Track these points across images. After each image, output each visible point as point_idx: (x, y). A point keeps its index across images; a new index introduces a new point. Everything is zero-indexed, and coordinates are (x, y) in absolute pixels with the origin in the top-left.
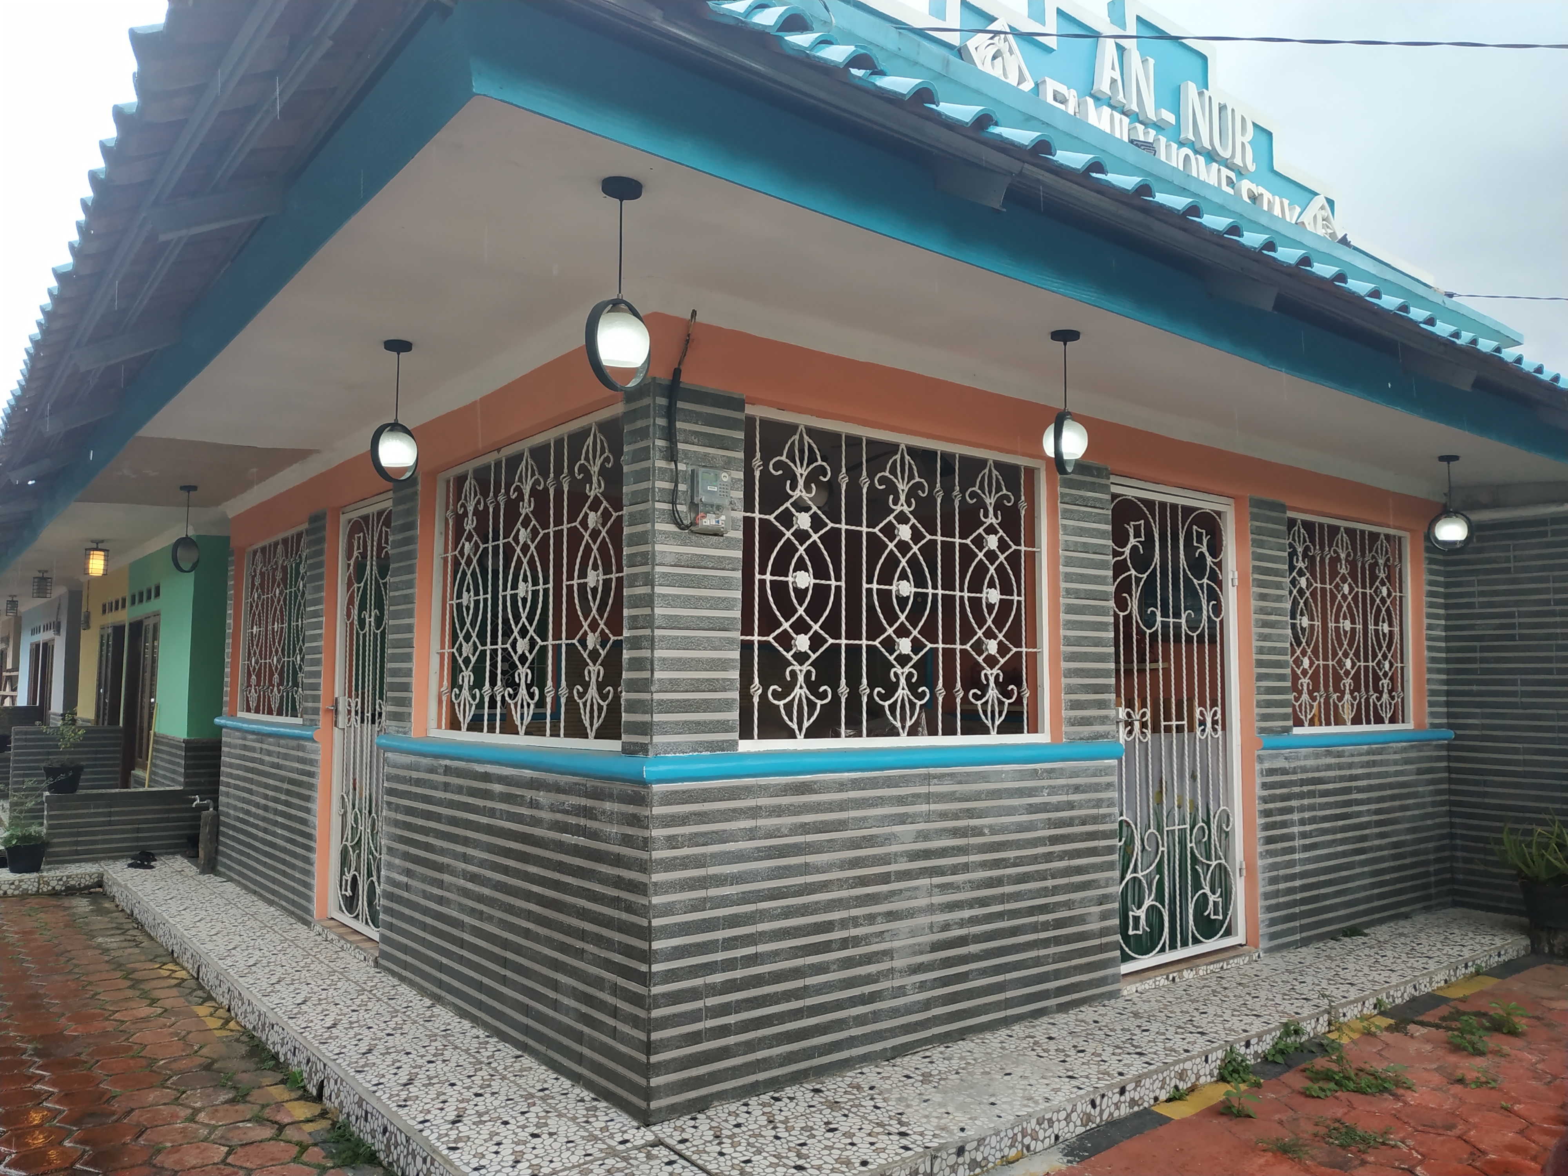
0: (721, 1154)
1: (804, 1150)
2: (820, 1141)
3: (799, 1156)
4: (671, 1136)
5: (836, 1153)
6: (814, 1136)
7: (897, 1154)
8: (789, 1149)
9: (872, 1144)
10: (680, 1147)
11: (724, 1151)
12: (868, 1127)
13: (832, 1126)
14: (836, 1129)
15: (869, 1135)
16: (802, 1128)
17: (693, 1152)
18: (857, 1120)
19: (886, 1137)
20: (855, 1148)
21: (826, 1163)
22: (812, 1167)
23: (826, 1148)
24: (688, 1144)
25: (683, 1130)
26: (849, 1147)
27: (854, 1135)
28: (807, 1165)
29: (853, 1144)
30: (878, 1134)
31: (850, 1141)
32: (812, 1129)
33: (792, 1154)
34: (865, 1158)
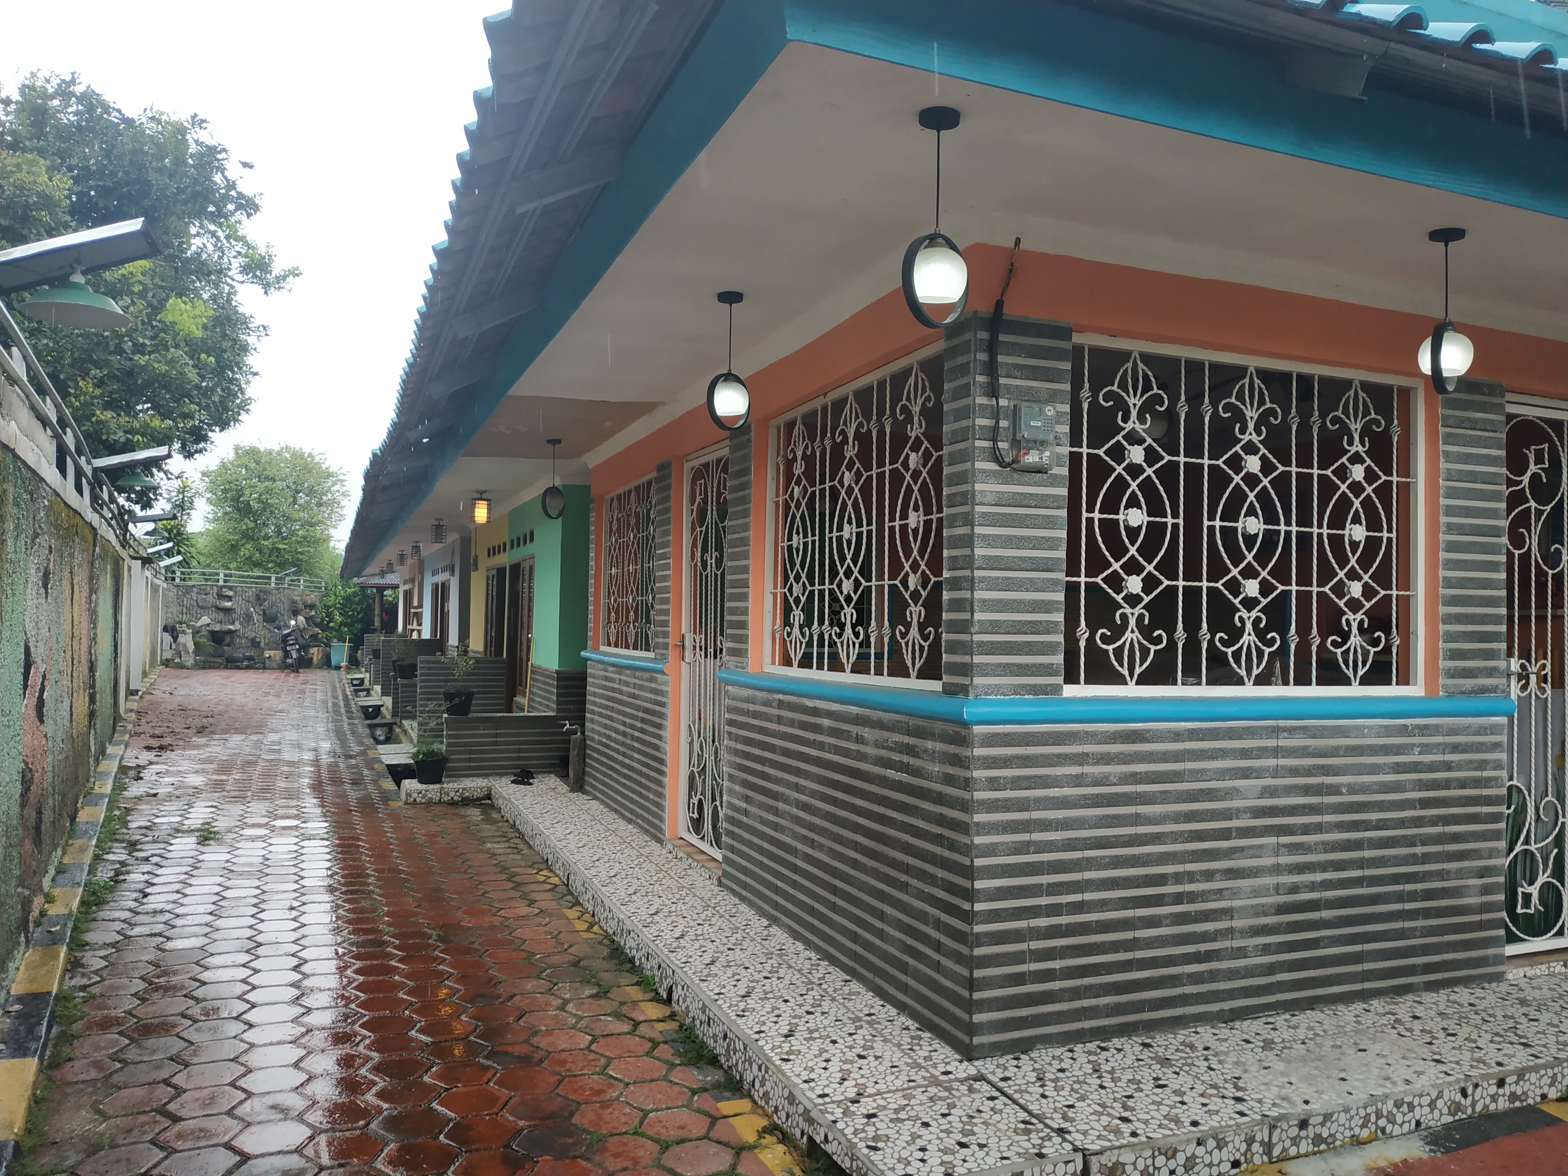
0: (1044, 1096)
1: (1130, 1103)
2: (1147, 1096)
3: (1125, 1107)
4: (993, 1073)
5: (1164, 1110)
6: (1142, 1090)
7: (1230, 1118)
8: (1115, 1100)
9: (1204, 1105)
10: (1002, 1084)
11: (1046, 1093)
12: (1200, 1088)
13: (1160, 1082)
14: (1165, 1086)
15: (1202, 1095)
16: (1129, 1081)
17: (1016, 1091)
18: (1190, 1080)
19: (1220, 1100)
20: (1185, 1107)
21: (1153, 1118)
22: (1138, 1120)
23: (1154, 1103)
24: (1010, 1082)
25: (1006, 1068)
26: (1179, 1105)
27: (1185, 1093)
28: (1131, 1118)
29: (1183, 1103)
30: (1212, 1095)
31: (1180, 1099)
32: (1140, 1082)
33: (1117, 1105)
34: (1196, 1118)
